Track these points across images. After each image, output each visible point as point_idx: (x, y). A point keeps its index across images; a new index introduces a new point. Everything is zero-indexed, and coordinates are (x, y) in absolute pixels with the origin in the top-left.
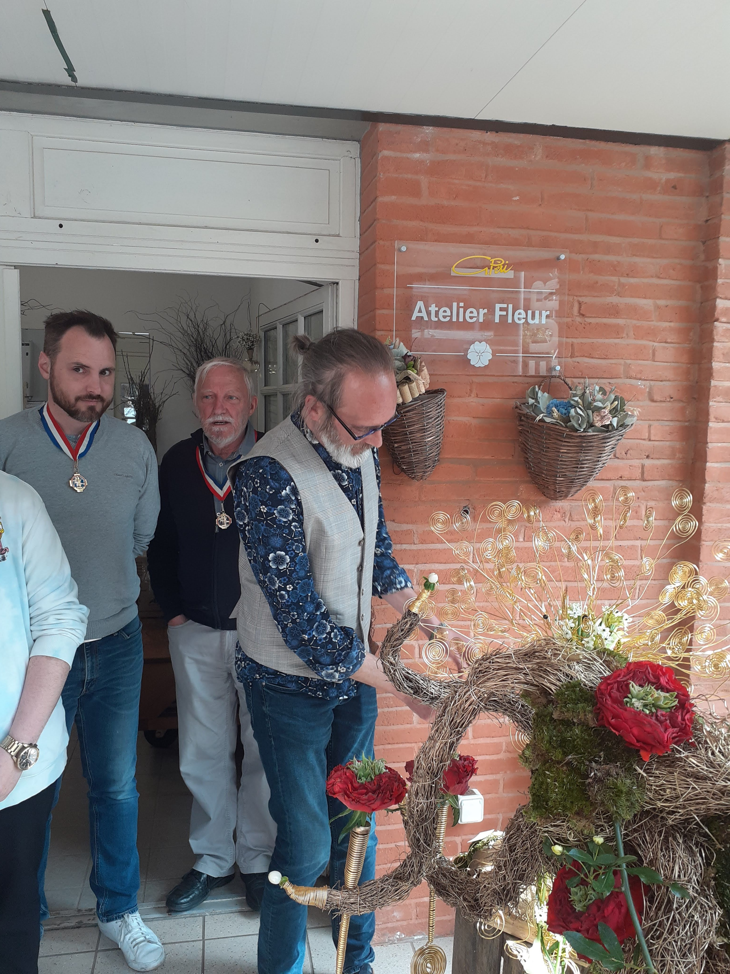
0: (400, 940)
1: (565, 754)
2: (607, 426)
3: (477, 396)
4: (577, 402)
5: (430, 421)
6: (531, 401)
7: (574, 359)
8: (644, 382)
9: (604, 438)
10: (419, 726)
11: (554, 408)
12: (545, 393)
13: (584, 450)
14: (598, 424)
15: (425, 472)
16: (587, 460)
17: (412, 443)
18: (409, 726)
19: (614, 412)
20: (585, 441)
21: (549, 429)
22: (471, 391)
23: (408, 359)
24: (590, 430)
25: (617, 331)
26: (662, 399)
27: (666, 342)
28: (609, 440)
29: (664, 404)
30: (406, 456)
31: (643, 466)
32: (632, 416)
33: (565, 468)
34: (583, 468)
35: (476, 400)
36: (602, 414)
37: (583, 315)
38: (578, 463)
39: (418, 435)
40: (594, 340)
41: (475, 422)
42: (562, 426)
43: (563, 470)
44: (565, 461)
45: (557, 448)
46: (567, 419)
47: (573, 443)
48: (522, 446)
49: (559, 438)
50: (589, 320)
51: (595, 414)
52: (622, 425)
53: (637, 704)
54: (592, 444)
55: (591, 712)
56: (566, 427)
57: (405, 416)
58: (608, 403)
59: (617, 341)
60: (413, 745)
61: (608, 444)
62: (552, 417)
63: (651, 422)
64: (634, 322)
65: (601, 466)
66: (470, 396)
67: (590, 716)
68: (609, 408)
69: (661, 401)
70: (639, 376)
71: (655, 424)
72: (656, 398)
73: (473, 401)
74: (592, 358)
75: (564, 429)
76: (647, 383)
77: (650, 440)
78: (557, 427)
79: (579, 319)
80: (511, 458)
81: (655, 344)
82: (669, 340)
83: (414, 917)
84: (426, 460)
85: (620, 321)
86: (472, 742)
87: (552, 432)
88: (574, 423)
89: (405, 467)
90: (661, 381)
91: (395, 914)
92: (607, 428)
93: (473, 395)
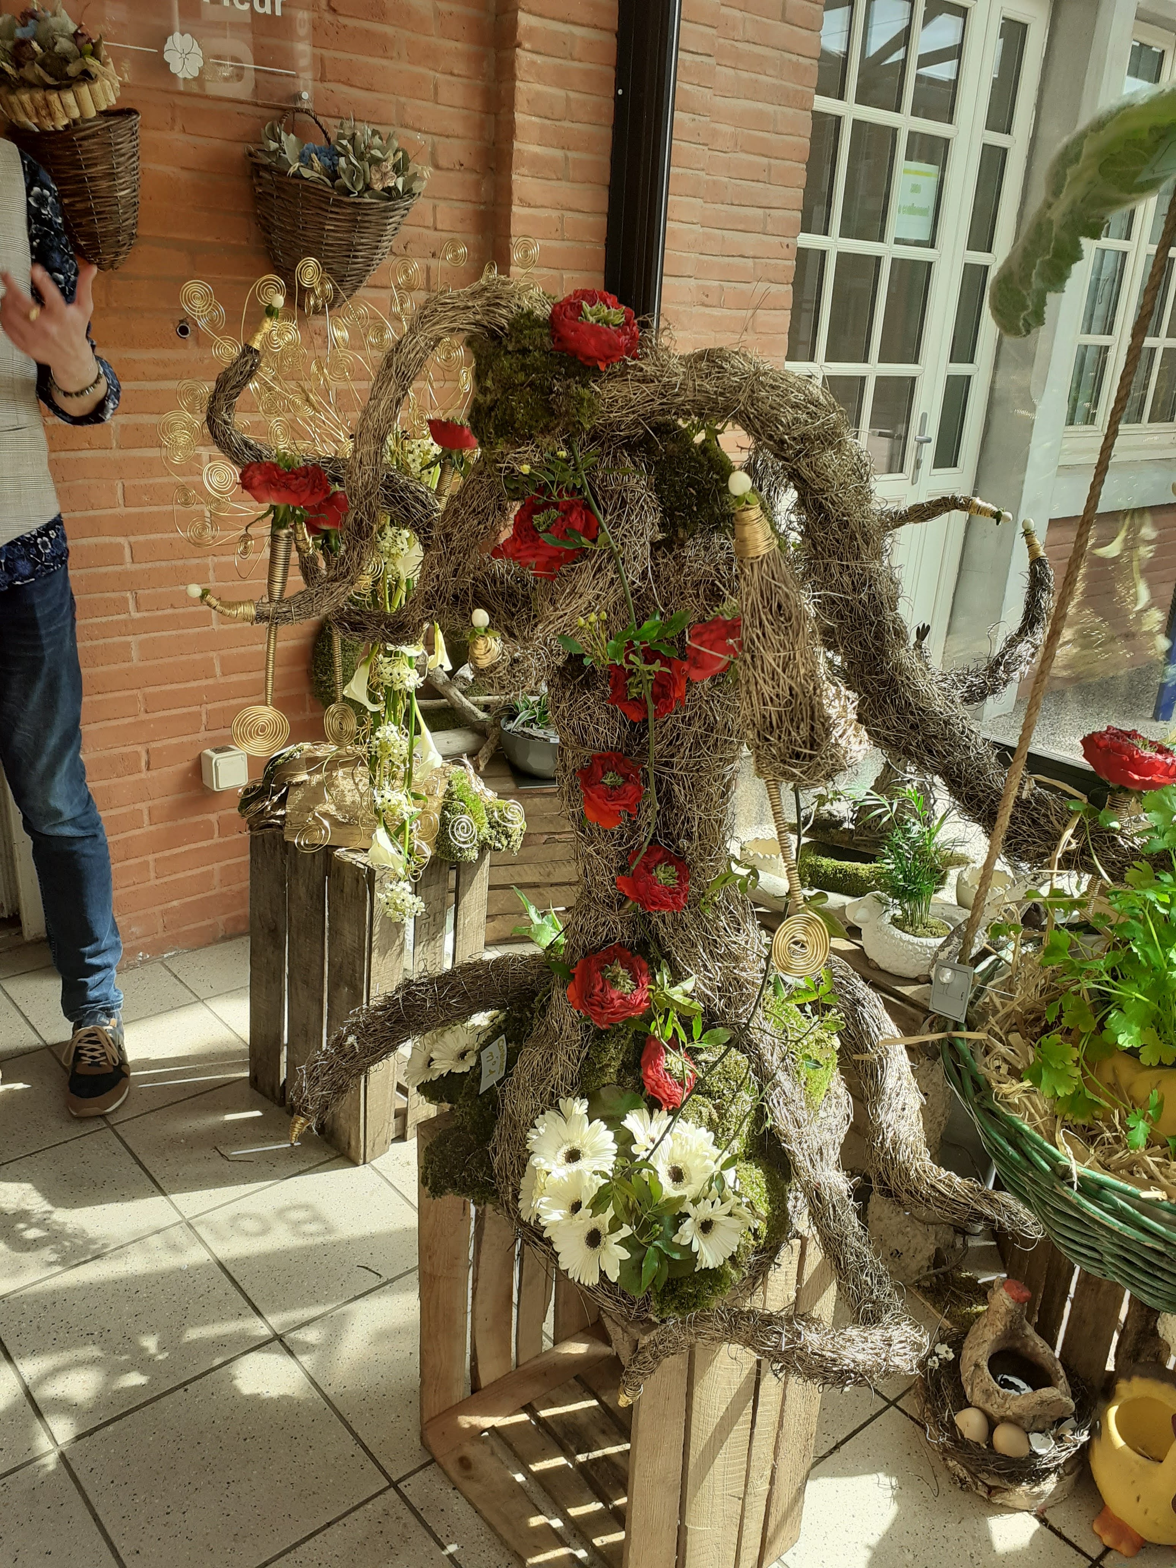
0: (143, 962)
1: (528, 375)
2: (388, 190)
3: (184, 131)
4: (344, 147)
5: (122, 159)
6: (274, 145)
7: (326, 85)
8: (425, 136)
9: (386, 210)
10: (141, 664)
11: (314, 156)
12: (292, 135)
13: (360, 227)
14: (378, 187)
15: (117, 254)
16: (362, 244)
17: (94, 198)
18: (127, 665)
19: (398, 169)
20: (361, 212)
21: (306, 189)
22: (173, 119)
23: (81, 41)
24: (366, 195)
25: (383, 46)
26: (450, 167)
27: (452, 74)
28: (392, 214)
29: (452, 175)
30: (84, 221)
31: (428, 269)
32: (422, 179)
33: (333, 257)
34: (355, 257)
35: (182, 137)
36: (384, 170)
37: (334, 10)
38: (351, 247)
39: (104, 184)
40: (353, 57)
41: (184, 175)
42: (327, 185)
43: (329, 260)
44: (331, 245)
45: (321, 223)
46: (333, 174)
47: (343, 214)
48: (263, 221)
49: (323, 206)
50: (343, 21)
51: (373, 167)
52: (409, 192)
53: (592, 319)
54: (366, 218)
55: (547, 335)
56: (333, 187)
57: (80, 146)
58: (390, 153)
59: (385, 62)
60: (135, 691)
61: (391, 220)
62: (312, 168)
63: (437, 202)
64: (408, 34)
65: (379, 256)
66: (172, 129)
67: (546, 339)
68: (391, 161)
69: (448, 169)
70: (417, 125)
71: (442, 204)
72: (443, 162)
73: (176, 138)
74: (351, 86)
75: (330, 191)
76: (429, 138)
77: (436, 229)
78: (320, 187)
79: (328, 17)
80: (244, 243)
81: (438, 75)
82: (456, 72)
83: (160, 929)
84: (117, 232)
85: (388, 30)
86: (222, 680)
87: (312, 196)
88: (345, 180)
89: (83, 243)
90: (448, 137)
91: (133, 929)
92: (390, 193)
93: (177, 128)
